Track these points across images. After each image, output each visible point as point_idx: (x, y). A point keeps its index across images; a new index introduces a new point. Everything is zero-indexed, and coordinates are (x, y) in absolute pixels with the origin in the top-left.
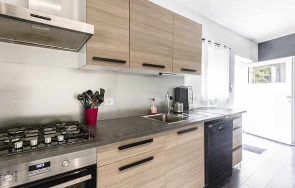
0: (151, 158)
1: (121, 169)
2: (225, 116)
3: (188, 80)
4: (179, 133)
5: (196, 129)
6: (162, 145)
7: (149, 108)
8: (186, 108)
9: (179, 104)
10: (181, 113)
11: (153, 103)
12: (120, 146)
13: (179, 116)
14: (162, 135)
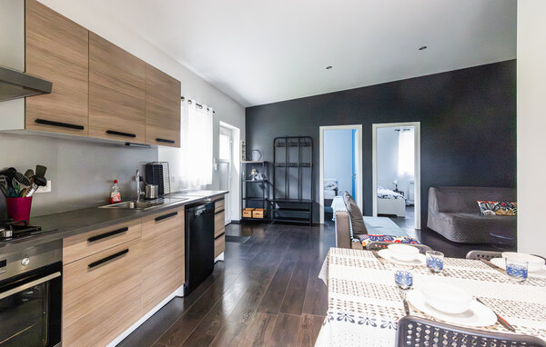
0: (127, 251)
1: (92, 265)
2: (206, 198)
3: (162, 154)
4: (157, 219)
5: (176, 213)
6: (139, 235)
7: (107, 195)
8: (161, 193)
9: (152, 187)
10: (155, 198)
11: (116, 187)
12: (89, 237)
13: (152, 202)
14: (138, 223)
